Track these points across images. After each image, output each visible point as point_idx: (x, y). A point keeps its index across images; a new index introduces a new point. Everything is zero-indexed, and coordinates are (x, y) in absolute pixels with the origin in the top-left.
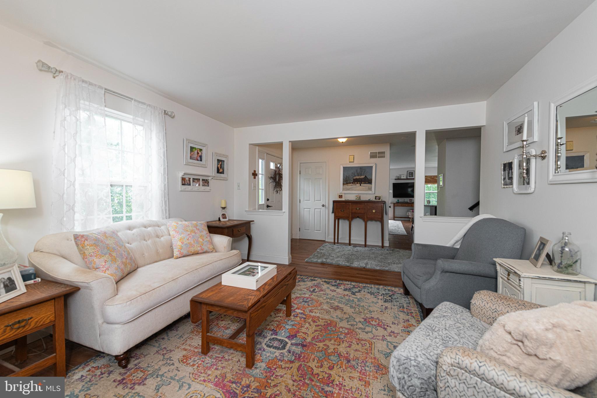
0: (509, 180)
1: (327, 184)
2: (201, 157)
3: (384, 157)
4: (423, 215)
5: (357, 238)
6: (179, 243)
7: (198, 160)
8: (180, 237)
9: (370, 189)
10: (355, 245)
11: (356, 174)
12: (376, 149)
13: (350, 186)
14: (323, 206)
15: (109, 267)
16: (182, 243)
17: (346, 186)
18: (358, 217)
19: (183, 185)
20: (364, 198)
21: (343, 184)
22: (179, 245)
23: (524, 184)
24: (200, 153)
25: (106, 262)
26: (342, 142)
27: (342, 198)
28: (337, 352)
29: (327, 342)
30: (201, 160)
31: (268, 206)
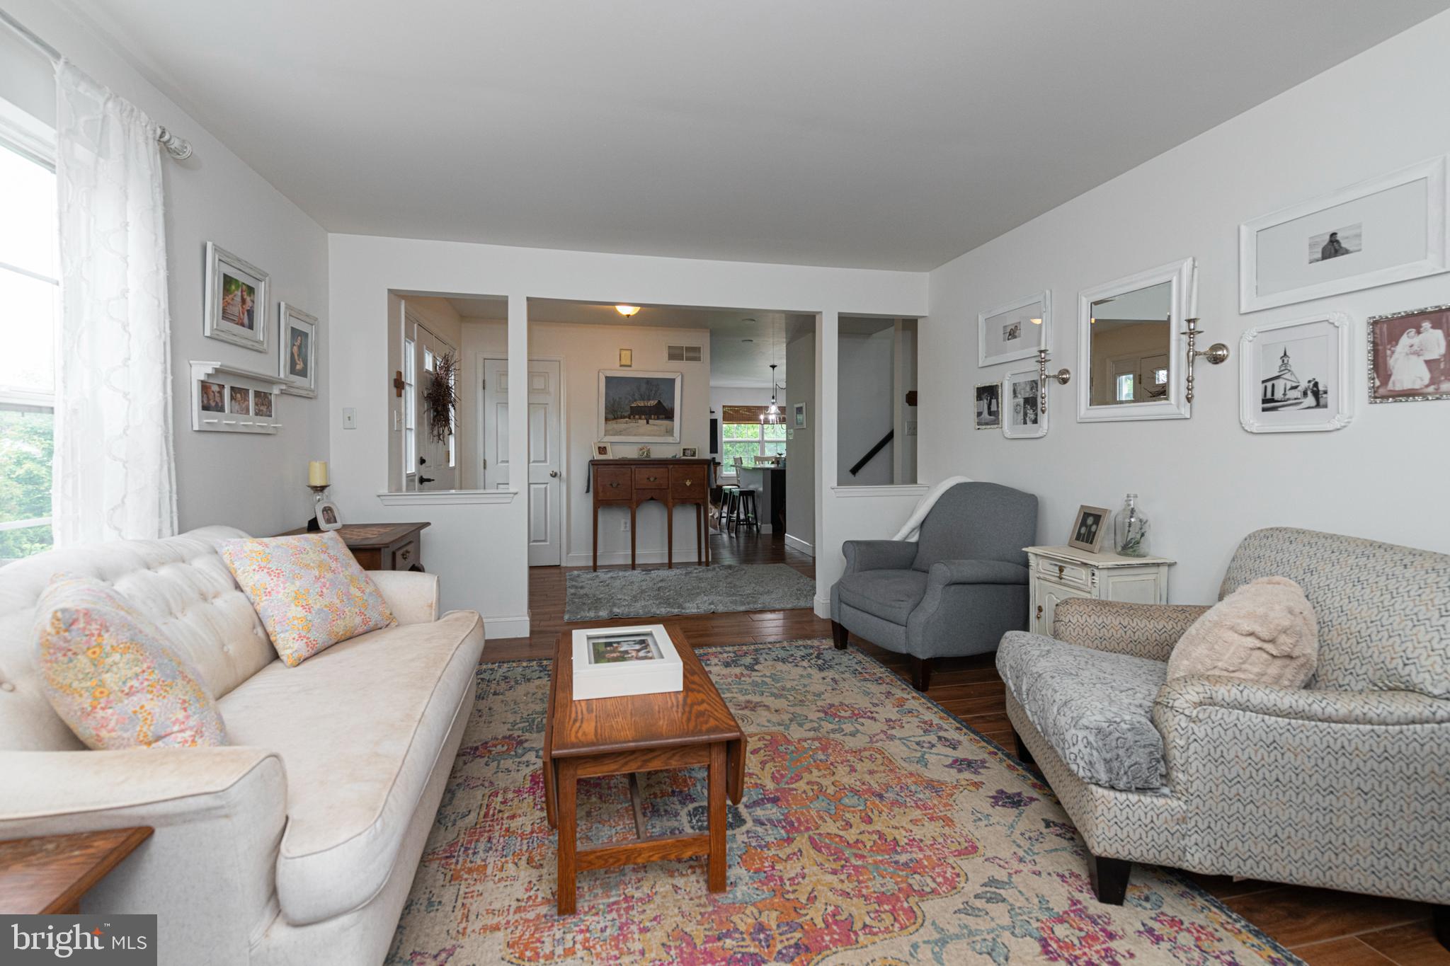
0: (990, 416)
1: (563, 421)
2: (250, 313)
3: (698, 359)
4: (835, 484)
5: (651, 552)
6: (296, 611)
7: (243, 325)
8: (293, 588)
9: (670, 432)
10: (647, 568)
11: (637, 396)
12: (685, 339)
13: (621, 425)
14: (554, 475)
15: (202, 724)
16: (308, 608)
17: (614, 425)
18: (652, 499)
19: (205, 408)
20: (660, 452)
21: (607, 419)
22: (295, 618)
23: (1025, 423)
24: (248, 299)
25: (184, 705)
26: (628, 316)
27: (605, 453)
28: (845, 788)
29: (806, 776)
30: (251, 327)
31: (422, 480)
